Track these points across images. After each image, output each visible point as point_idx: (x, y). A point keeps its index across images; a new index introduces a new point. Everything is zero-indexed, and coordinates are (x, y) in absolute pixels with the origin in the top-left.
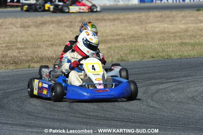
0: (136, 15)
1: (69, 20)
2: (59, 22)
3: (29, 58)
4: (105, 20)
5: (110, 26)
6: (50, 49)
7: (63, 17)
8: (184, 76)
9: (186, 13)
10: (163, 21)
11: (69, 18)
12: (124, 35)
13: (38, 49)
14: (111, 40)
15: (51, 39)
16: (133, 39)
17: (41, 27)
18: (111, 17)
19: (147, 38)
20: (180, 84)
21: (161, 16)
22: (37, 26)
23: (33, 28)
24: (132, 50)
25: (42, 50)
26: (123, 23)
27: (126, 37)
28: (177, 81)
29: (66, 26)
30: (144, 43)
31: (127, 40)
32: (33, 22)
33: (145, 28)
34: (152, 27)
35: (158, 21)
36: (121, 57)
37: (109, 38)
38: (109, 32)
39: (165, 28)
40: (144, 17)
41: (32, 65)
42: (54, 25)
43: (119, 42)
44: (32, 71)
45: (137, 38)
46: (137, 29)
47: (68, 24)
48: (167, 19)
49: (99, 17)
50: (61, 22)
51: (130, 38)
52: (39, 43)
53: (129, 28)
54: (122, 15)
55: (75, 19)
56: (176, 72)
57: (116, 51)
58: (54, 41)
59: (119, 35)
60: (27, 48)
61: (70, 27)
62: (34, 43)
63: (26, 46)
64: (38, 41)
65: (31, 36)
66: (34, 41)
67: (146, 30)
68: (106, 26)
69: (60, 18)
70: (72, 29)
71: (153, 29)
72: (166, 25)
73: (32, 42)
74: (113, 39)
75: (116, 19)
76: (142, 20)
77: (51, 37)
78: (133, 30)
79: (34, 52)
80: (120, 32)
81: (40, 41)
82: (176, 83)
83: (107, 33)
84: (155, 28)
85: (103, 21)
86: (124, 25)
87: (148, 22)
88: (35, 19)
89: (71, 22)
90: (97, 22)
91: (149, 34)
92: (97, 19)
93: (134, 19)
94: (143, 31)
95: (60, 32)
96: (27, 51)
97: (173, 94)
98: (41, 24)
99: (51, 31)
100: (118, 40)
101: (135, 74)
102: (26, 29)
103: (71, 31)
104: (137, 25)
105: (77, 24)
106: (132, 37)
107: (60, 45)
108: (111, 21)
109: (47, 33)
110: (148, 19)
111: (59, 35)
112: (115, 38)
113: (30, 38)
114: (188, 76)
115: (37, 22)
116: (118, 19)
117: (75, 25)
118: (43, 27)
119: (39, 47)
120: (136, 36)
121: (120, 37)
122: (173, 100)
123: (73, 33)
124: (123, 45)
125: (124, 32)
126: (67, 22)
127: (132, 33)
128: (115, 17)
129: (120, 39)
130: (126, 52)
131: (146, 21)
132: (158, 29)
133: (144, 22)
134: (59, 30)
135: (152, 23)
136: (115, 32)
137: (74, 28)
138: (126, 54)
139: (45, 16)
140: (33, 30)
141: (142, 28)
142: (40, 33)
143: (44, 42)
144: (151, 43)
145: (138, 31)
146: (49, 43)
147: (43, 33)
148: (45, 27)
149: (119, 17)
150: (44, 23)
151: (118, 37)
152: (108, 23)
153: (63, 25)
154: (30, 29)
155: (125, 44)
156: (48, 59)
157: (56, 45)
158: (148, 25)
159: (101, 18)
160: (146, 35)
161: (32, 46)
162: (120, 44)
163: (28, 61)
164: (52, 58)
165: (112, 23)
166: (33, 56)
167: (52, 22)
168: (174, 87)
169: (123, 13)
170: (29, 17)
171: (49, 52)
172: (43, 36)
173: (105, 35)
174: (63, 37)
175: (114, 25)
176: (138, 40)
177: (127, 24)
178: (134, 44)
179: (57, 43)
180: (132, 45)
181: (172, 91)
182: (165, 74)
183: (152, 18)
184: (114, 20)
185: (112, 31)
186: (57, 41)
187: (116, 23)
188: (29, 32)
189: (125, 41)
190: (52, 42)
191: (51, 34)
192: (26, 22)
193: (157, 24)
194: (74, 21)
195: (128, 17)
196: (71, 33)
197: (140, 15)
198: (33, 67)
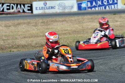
0: (76, 18)
1: (35, 22)
2: (29, 23)
3: (11, 46)
4: (57, 21)
5: (60, 25)
6: (23, 40)
7: (31, 20)
8: (108, 55)
9: (107, 16)
10: (93, 21)
11: (34, 21)
12: (69, 30)
13: (16, 40)
14: (61, 33)
15: (24, 34)
16: (74, 33)
17: (17, 27)
18: (61, 19)
19: (84, 32)
20: (105, 60)
21: (92, 18)
22: (15, 26)
23: (12, 27)
24: (74, 40)
25: (18, 41)
26: (68, 23)
27: (70, 31)
28: (103, 58)
29: (33, 26)
30: (82, 35)
31: (71, 33)
32: (12, 23)
33: (82, 26)
34: (86, 25)
35: (90, 22)
36: (68, 44)
37: (60, 32)
38: (60, 28)
39: (94, 25)
40: (81, 19)
41: (13, 50)
42: (25, 25)
43: (66, 35)
44: (13, 54)
45: (77, 32)
46: (77, 26)
47: (34, 24)
48: (96, 20)
49: (53, 20)
50: (30, 23)
51: (73, 32)
52: (16, 36)
53: (72, 26)
54: (68, 18)
55: (38, 21)
56: (103, 53)
57: (65, 40)
58: (26, 35)
59: (66, 30)
60: (9, 40)
61: (35, 26)
62: (13, 36)
63: (8, 38)
64: (16, 35)
65: (11, 32)
66: (13, 35)
67: (83, 27)
68: (58, 25)
69: (29, 20)
70: (37, 27)
71: (87, 26)
72: (95, 24)
73: (12, 36)
74: (62, 33)
75: (64, 21)
76: (80, 21)
77: (24, 32)
78: (74, 27)
79: (13, 42)
80: (66, 29)
81: (17, 35)
82: (103, 60)
83: (58, 29)
84: (88, 25)
85: (56, 22)
86: (69, 24)
87: (84, 22)
88: (14, 21)
89: (36, 23)
90: (52, 23)
91: (84, 29)
92: (52, 21)
93: (75, 20)
94: (81, 28)
95: (29, 29)
96: (9, 41)
97: (101, 67)
98: (18, 24)
99: (23, 29)
100: (65, 34)
101: (77, 55)
102: (8, 28)
103: (36, 28)
104: (77, 24)
105: (40, 24)
106: (74, 31)
107: (29, 37)
108: (61, 22)
109: (21, 30)
110: (83, 20)
111: (29, 31)
112: (64, 32)
113: (11, 33)
114: (110, 55)
115: (14, 24)
116: (65, 20)
117: (38, 25)
118: (18, 26)
119: (16, 39)
120: (76, 31)
121: (67, 32)
122: (101, 70)
123: (37, 30)
124: (69, 36)
125: (69, 29)
126: (33, 23)
127: (74, 29)
128: (63, 20)
129: (67, 33)
130: (71, 41)
131: (82, 22)
132: (90, 26)
133: (81, 22)
134: (28, 28)
135: (86, 22)
136: (64, 28)
137: (38, 27)
138: (71, 42)
139: (20, 20)
140: (13, 28)
141: (80, 26)
142: (17, 30)
143: (19, 35)
144: (86, 35)
145: (77, 28)
146: (23, 36)
147: (19, 30)
148: (20, 27)
149: (66, 19)
150: (19, 24)
151: (66, 32)
152: (59, 23)
153: (31, 25)
154: (10, 28)
155: (70, 36)
156: (23, 46)
157: (27, 37)
158: (84, 24)
159: (55, 20)
160: (83, 30)
161: (12, 38)
162: (67, 36)
163: (10, 48)
164: (25, 45)
165: (61, 23)
166: (13, 44)
167: (24, 23)
168: (102, 62)
169: (68, 17)
170: (10, 20)
171: (22, 42)
172: (19, 32)
173: (57, 30)
174: (31, 32)
175: (62, 24)
176: (78, 33)
177: (71, 24)
178: (75, 36)
179: (28, 36)
180: (74, 36)
181: (101, 64)
182: (95, 54)
183: (86, 19)
184: (63, 21)
185: (61, 28)
186: (27, 35)
187: (64, 23)
188: (10, 30)
189: (70, 34)
190: (25, 36)
191: (24, 30)
192: (8, 24)
193: (89, 23)
194: (38, 22)
195: (71, 19)
196: (36, 30)
197: (79, 18)
198: (13, 52)
